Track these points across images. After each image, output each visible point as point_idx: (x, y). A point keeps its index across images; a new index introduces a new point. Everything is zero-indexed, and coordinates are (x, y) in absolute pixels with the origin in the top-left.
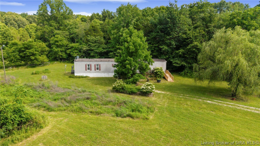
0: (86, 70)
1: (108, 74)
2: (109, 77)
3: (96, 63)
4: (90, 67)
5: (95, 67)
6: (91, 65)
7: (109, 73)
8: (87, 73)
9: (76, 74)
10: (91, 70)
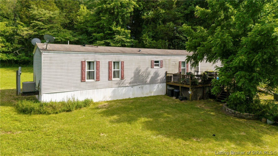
0: (83, 80)
1: (142, 88)
2: (143, 96)
3: (114, 58)
4: (95, 70)
5: (110, 68)
6: (98, 63)
7: (145, 86)
8: (84, 92)
9: (45, 98)
10: (98, 79)
